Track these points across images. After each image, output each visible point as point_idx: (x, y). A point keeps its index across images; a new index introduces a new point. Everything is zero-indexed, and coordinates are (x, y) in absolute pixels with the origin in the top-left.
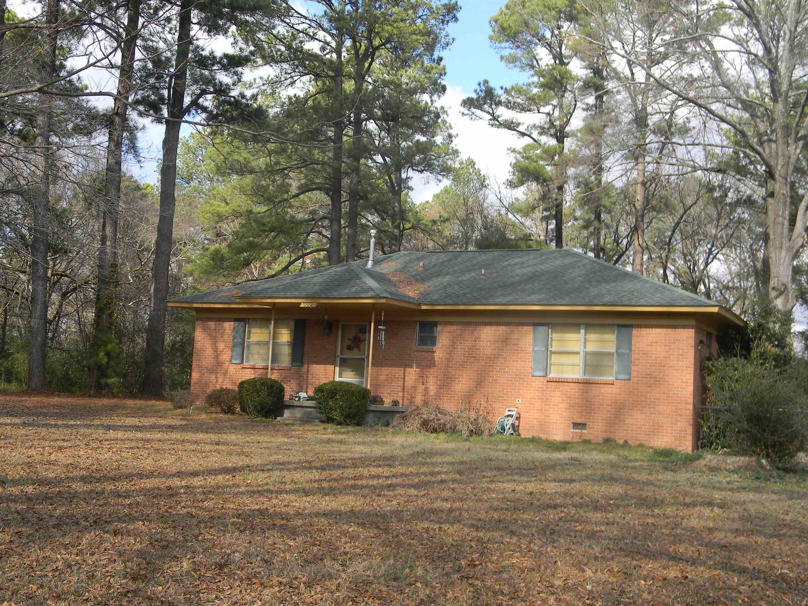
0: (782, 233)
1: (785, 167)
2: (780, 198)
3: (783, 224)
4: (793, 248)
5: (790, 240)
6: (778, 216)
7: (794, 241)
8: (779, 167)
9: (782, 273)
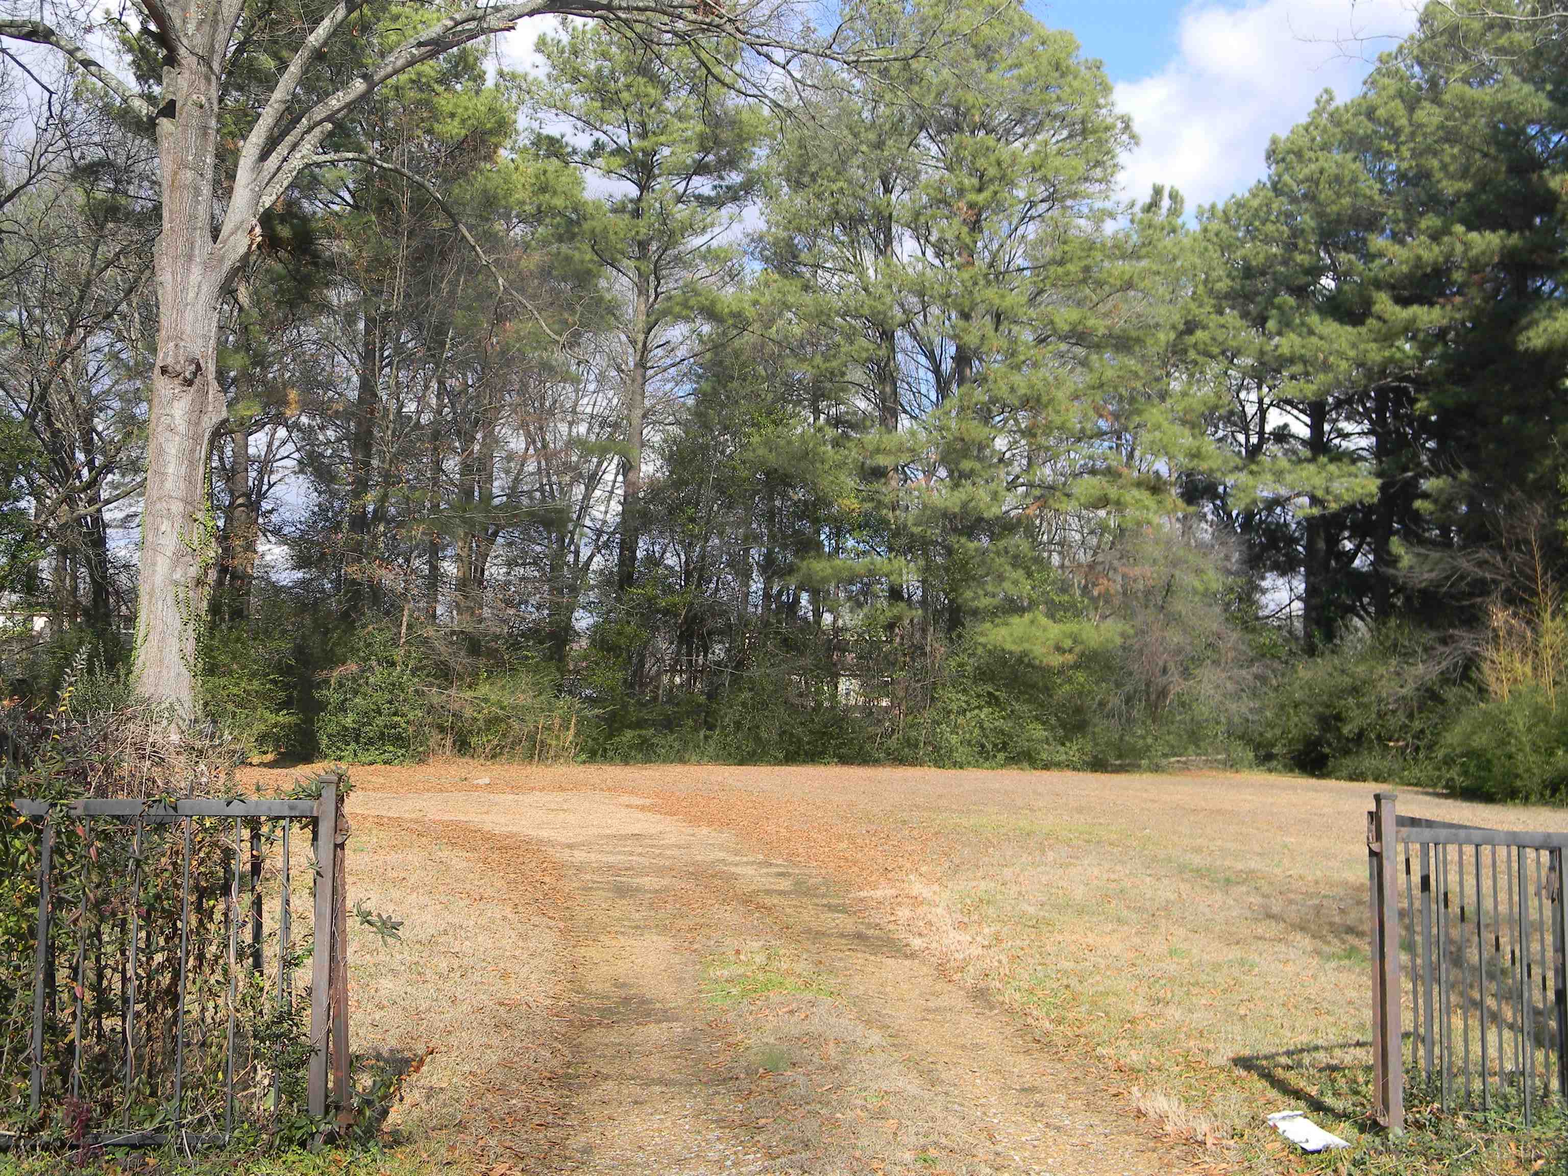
0: (193, 217)
1: (206, 28)
2: (190, 115)
3: (197, 191)
4: (221, 260)
5: (215, 238)
6: (185, 166)
7: (225, 242)
8: (191, 28)
9: (188, 329)
